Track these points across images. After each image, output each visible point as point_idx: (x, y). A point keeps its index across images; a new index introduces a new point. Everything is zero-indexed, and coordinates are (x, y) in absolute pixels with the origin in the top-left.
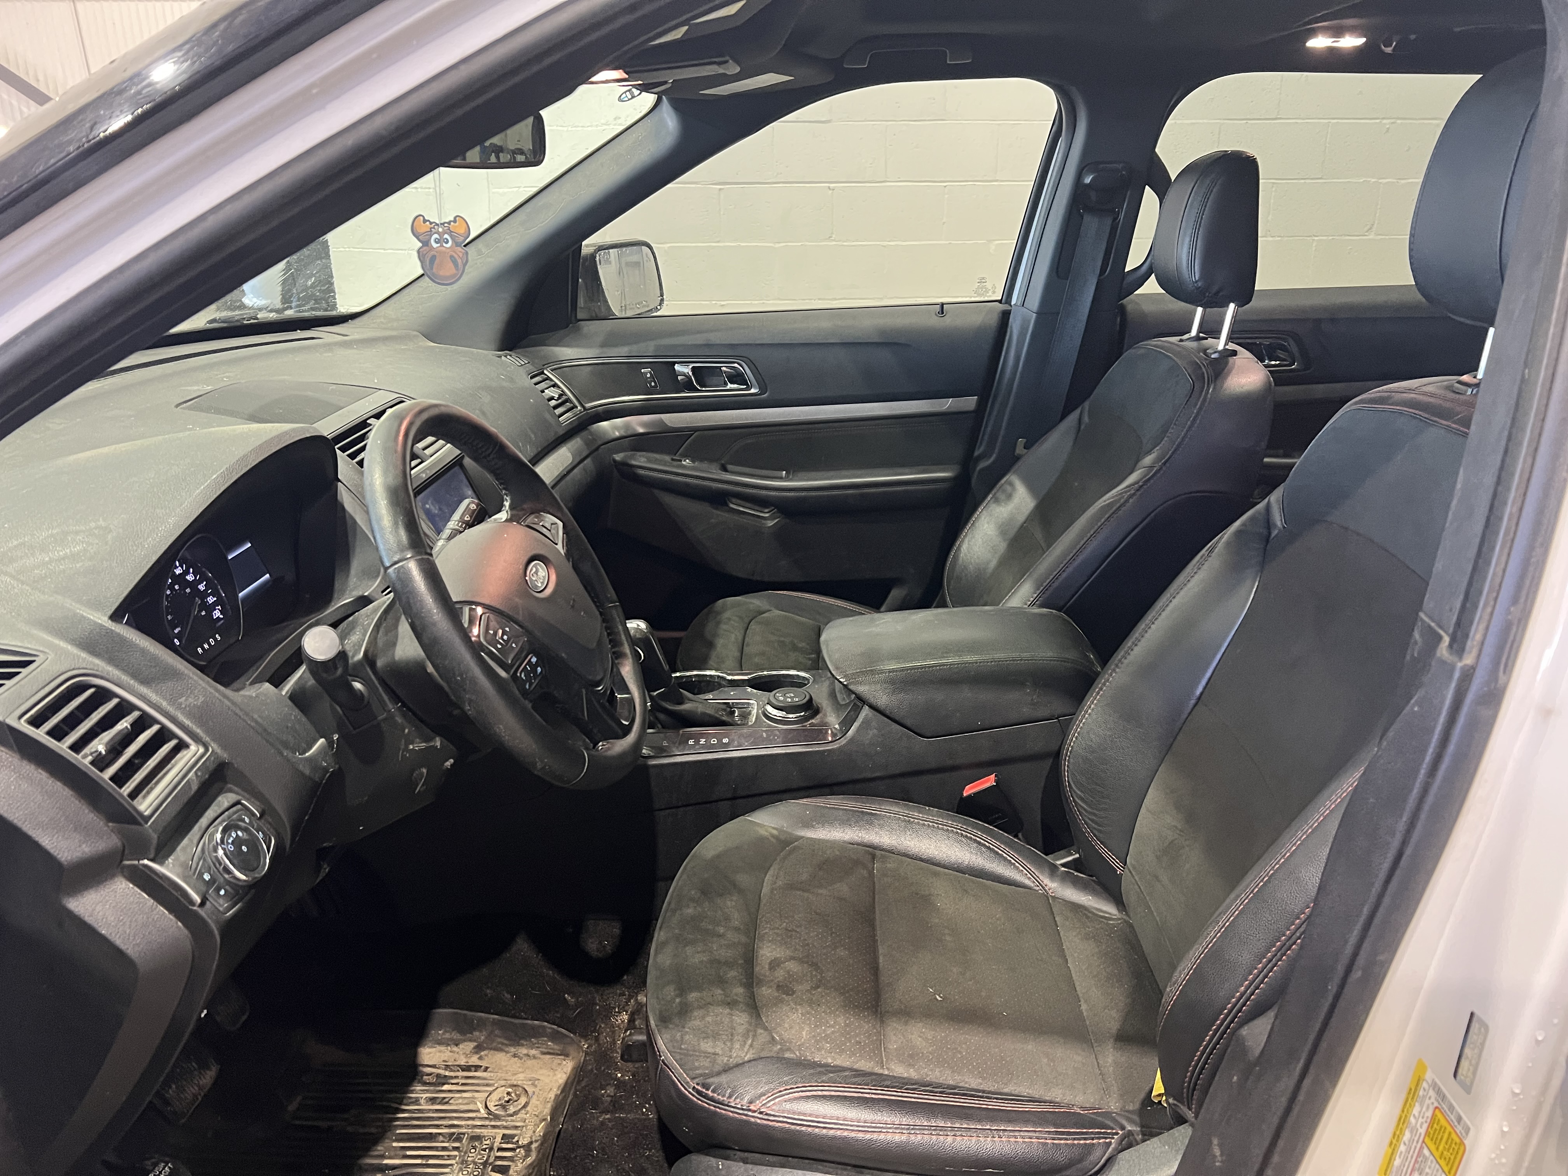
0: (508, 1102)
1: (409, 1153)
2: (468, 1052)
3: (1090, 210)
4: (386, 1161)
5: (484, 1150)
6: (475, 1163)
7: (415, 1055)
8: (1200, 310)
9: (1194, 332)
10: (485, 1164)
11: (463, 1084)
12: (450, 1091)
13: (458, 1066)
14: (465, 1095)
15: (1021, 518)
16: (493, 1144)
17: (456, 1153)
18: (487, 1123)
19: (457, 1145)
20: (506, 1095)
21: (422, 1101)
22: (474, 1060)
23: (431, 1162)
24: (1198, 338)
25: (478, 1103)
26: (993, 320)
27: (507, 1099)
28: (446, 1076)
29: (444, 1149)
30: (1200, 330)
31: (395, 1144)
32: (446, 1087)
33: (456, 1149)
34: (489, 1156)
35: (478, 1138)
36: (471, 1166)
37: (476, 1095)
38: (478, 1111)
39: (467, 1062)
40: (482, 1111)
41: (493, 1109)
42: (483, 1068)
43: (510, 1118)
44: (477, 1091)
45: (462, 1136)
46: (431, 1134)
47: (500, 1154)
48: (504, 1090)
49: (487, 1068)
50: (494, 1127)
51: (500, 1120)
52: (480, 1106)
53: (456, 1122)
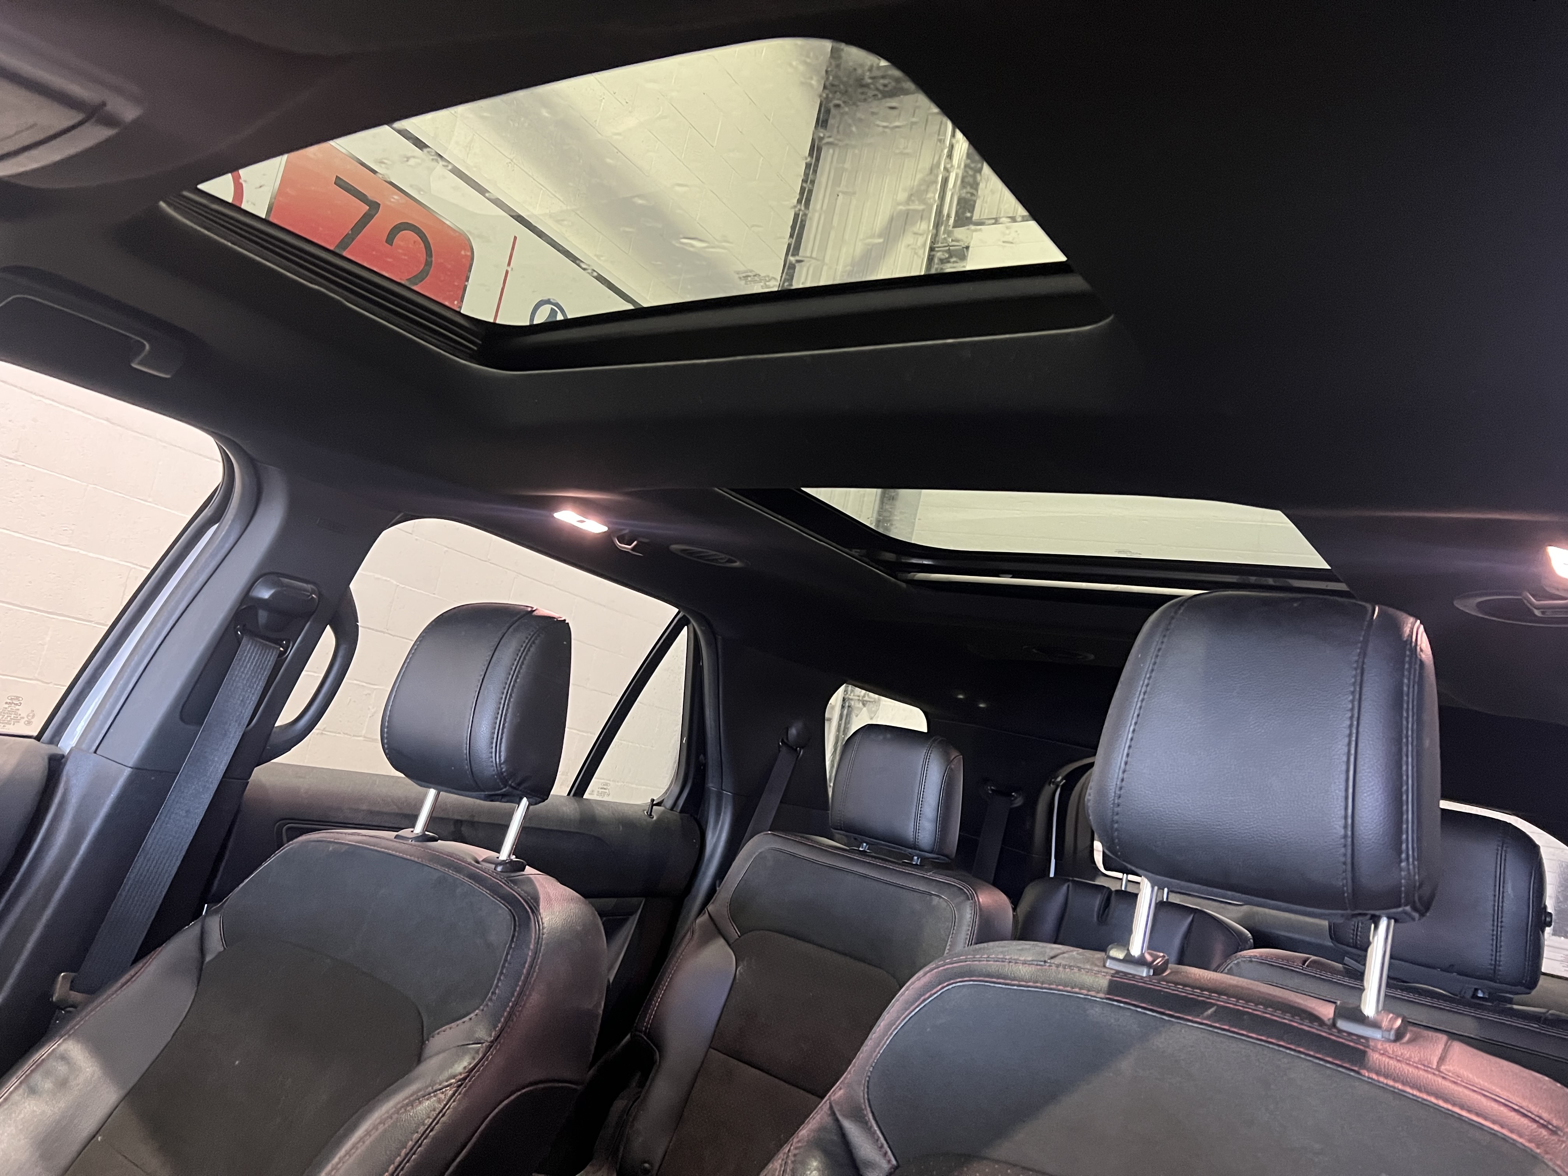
3: (254, 634)
8: (432, 792)
9: (419, 828)
15: (88, 1124)
24: (423, 838)
26: (38, 769)
30: (427, 827)
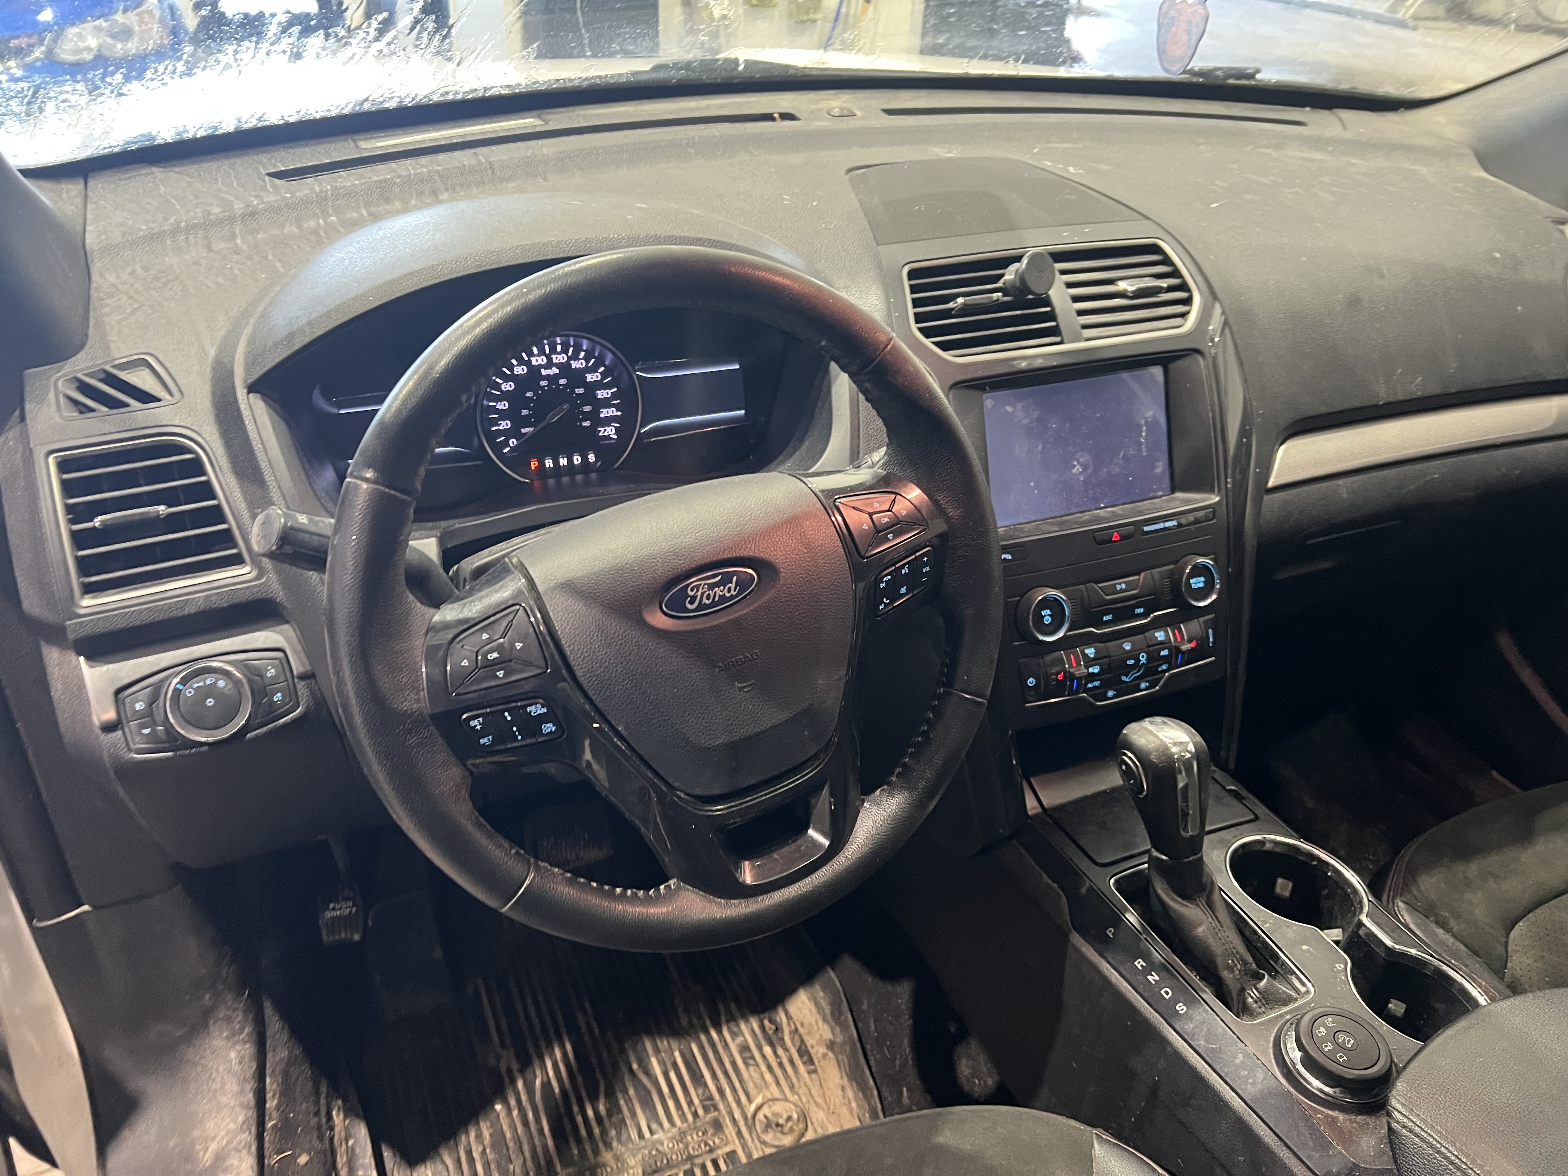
0: (778, 1125)
1: (673, 1075)
2: (824, 1038)
4: (654, 1061)
5: (706, 1144)
6: (686, 1147)
7: (792, 991)
10: (690, 1158)
11: (781, 1065)
12: (764, 1057)
13: (802, 1041)
14: (768, 1076)
16: (719, 1148)
17: (690, 1118)
18: (741, 1123)
19: (700, 1112)
20: (785, 1117)
21: (739, 1040)
22: (818, 1051)
23: (671, 1104)
25: (761, 1096)
27: (781, 1121)
28: (782, 1039)
29: (690, 1103)
31: (677, 1054)
32: (767, 1050)
33: (695, 1115)
34: (700, 1155)
35: (717, 1126)
36: (681, 1145)
37: (773, 1087)
38: (750, 1101)
39: (812, 1047)
40: (753, 1108)
41: (760, 1116)
42: (812, 1067)
43: (757, 1142)
44: (778, 1083)
45: (712, 1109)
46: (702, 1076)
47: (709, 1165)
48: (791, 1111)
49: (815, 1071)
50: (739, 1133)
51: (751, 1134)
52: (759, 1100)
53: (728, 1091)
